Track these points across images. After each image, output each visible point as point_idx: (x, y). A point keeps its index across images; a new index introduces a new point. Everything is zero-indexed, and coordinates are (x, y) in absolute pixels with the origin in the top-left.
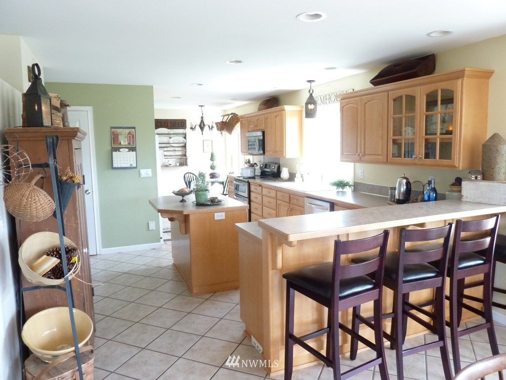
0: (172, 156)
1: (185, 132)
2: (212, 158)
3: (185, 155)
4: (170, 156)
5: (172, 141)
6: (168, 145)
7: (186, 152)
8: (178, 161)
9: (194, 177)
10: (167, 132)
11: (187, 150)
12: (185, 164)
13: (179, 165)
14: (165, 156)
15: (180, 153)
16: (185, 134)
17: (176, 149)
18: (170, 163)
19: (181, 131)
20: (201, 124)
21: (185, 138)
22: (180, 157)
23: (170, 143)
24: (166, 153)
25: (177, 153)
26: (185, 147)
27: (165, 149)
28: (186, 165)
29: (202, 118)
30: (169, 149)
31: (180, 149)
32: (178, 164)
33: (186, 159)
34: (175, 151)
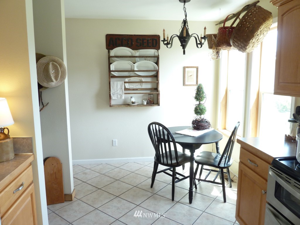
0: (137, 89)
1: (156, 54)
2: (199, 95)
3: (156, 89)
4: (134, 90)
5: (137, 67)
6: (132, 74)
7: (158, 84)
8: (146, 97)
9: (166, 132)
10: (130, 54)
11: (160, 82)
12: (155, 102)
13: (147, 103)
14: (126, 89)
15: (149, 86)
16: (158, 57)
17: (143, 80)
18: (133, 100)
19: (151, 52)
20: (182, 32)
21: (157, 63)
22: (148, 92)
23: (134, 71)
24: (127, 86)
25: (144, 86)
26: (156, 76)
27: (127, 80)
28: (158, 104)
29: (185, 22)
30: (132, 79)
31: (149, 80)
32: (145, 103)
33: (158, 95)
34: (141, 82)
